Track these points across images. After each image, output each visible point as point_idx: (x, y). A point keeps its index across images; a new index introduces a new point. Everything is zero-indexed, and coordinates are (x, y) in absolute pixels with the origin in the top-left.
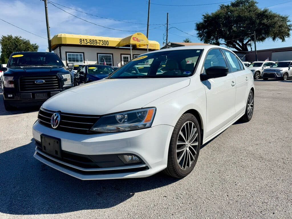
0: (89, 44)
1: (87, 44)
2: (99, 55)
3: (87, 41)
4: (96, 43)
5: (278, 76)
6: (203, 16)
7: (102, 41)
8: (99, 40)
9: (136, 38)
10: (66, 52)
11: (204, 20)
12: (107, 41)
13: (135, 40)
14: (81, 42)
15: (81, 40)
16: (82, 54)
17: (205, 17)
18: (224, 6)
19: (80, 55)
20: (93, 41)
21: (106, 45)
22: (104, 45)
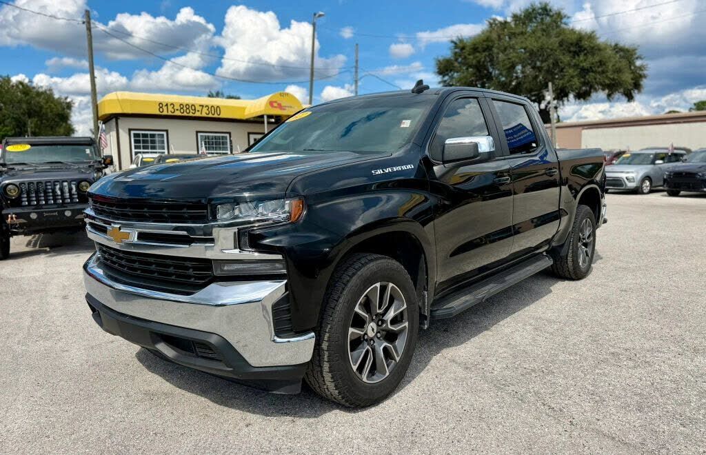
0: (177, 113)
1: (174, 112)
2: (201, 136)
3: (175, 108)
4: (194, 112)
5: (629, 184)
7: (207, 108)
8: (200, 106)
9: (276, 102)
10: (130, 130)
11: (453, 51)
12: (218, 107)
13: (276, 107)
14: (161, 110)
15: (161, 105)
16: (165, 133)
17: (456, 46)
18: (497, 22)
19: (159, 135)
20: (187, 107)
21: (216, 116)
22: (210, 115)
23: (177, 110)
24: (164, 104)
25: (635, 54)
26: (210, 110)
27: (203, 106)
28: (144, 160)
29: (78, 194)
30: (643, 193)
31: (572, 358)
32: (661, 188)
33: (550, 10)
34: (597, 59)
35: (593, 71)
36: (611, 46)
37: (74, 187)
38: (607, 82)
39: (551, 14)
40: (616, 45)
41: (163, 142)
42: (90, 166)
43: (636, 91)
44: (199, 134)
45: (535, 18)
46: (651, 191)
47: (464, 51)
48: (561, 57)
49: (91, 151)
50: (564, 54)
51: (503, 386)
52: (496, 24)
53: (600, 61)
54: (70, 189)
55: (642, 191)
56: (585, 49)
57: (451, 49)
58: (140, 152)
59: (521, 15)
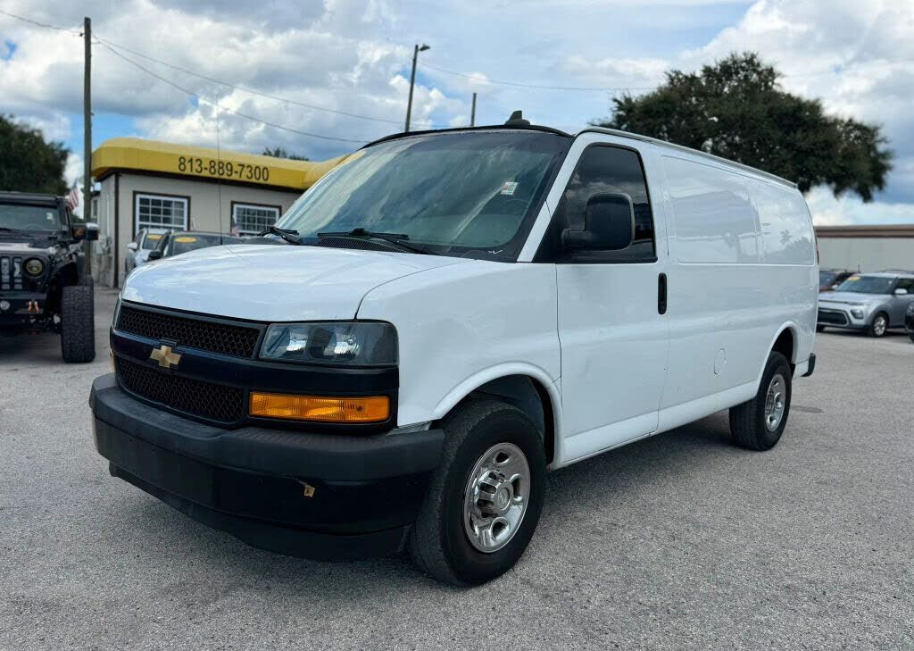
0: (205, 173)
1: (201, 171)
2: (238, 209)
3: (203, 166)
4: (229, 173)
5: (855, 321)
6: (615, 100)
7: (249, 169)
8: (240, 165)
10: (135, 193)
11: (616, 114)
12: (265, 168)
14: (182, 167)
15: (182, 161)
16: (185, 201)
17: (621, 107)
18: (681, 76)
19: (176, 202)
20: (221, 165)
21: (261, 181)
22: (254, 180)
23: (206, 169)
24: (187, 159)
25: (877, 135)
26: (253, 171)
27: (243, 166)
28: (149, 237)
29: (24, 278)
30: (874, 335)
31: (720, 591)
32: (902, 330)
33: (758, 65)
34: (821, 138)
35: (814, 155)
36: (842, 121)
37: (17, 266)
38: (834, 171)
39: (760, 69)
40: (850, 121)
41: (182, 214)
42: (50, 238)
43: (876, 188)
44: (236, 206)
45: (737, 73)
46: (886, 335)
47: (631, 114)
48: (770, 132)
49: (55, 216)
50: (774, 128)
51: (596, 633)
52: (679, 80)
53: (825, 141)
54: (12, 271)
55: (874, 332)
56: (805, 122)
57: (614, 111)
58: (147, 226)
59: (716, 69)
